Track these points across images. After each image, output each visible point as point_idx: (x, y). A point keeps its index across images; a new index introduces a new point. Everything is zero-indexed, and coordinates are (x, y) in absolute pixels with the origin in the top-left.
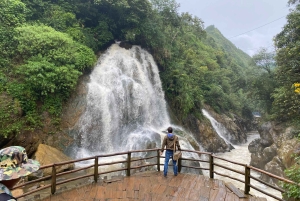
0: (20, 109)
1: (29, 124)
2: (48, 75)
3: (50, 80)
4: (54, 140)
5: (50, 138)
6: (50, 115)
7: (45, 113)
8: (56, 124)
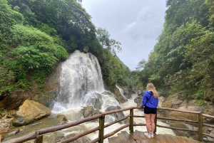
0: (13, 77)
1: (21, 87)
2: (34, 56)
3: (35, 59)
4: (39, 97)
5: (37, 96)
6: (37, 83)
7: (34, 81)
8: (41, 88)
